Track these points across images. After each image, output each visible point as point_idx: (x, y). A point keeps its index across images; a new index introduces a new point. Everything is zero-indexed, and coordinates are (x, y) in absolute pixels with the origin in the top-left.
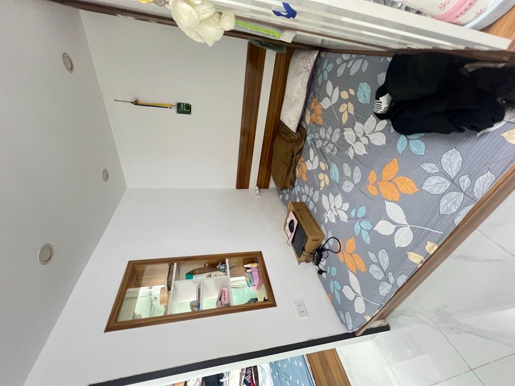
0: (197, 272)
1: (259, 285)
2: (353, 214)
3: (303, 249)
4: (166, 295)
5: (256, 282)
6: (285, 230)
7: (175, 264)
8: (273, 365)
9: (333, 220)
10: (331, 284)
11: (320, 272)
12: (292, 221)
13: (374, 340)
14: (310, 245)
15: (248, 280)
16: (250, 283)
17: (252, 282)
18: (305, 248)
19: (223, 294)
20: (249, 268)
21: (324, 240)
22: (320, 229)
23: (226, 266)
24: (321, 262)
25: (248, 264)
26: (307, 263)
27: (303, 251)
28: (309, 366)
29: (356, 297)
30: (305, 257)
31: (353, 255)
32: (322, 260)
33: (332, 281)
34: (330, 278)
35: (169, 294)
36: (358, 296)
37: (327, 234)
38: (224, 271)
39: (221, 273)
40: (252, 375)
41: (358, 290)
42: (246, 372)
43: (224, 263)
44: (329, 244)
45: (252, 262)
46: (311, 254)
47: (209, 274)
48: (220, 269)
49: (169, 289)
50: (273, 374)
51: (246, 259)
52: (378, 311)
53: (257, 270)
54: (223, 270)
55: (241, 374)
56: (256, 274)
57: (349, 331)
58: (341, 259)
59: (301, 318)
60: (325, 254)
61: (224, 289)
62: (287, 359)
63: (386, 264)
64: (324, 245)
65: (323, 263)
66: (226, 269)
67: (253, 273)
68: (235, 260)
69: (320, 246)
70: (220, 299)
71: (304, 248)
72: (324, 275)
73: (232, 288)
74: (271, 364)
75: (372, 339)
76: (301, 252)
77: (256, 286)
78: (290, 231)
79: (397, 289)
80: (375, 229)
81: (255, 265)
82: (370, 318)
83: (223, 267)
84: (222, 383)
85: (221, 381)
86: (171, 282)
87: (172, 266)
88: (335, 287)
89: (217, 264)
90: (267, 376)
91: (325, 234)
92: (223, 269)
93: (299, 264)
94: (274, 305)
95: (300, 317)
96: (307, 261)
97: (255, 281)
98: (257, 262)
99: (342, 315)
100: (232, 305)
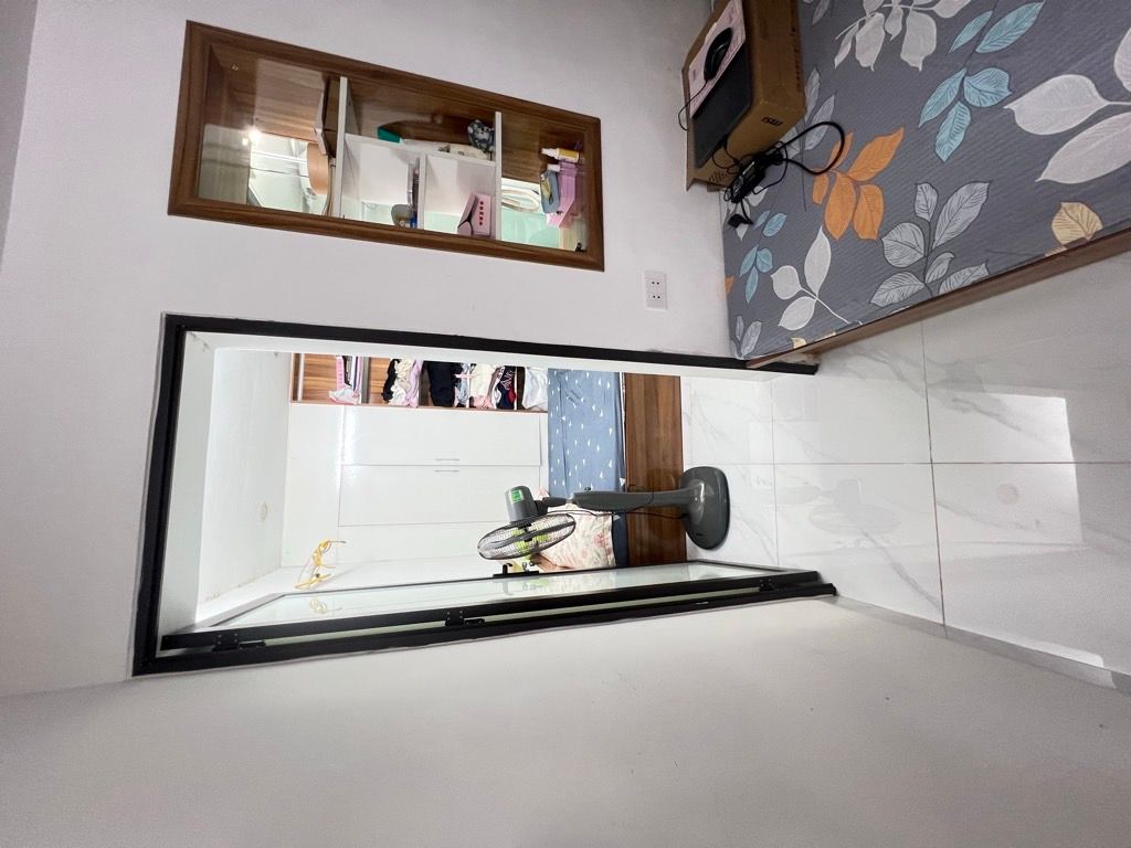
0: (411, 131)
1: (571, 213)
2: (965, 37)
3: (723, 143)
4: (323, 167)
5: (566, 203)
6: (685, 71)
7: (344, 81)
8: (555, 376)
9: (867, 58)
10: (751, 255)
11: (735, 221)
12: (726, 36)
13: (768, 382)
14: (746, 136)
15: (547, 194)
16: (550, 201)
17: (556, 201)
18: (730, 141)
19: (478, 210)
20: (554, 161)
21: (794, 129)
22: (800, 86)
23: (493, 134)
24: (751, 197)
25: (555, 148)
26: (710, 190)
27: (716, 149)
28: (623, 391)
29: (800, 294)
30: (715, 168)
31: (863, 188)
32: (758, 189)
33: (755, 249)
34: (758, 239)
35: (332, 166)
36: (807, 295)
37: (815, 111)
38: (487, 148)
39: (478, 152)
40: (513, 381)
41: (816, 282)
42: (504, 374)
43: (491, 124)
44: (803, 145)
45: (568, 146)
46: (737, 162)
47: (444, 145)
48: (475, 138)
49: (331, 153)
50: (550, 389)
51: (553, 132)
52: (834, 334)
53: (575, 172)
54: (484, 145)
55: (494, 376)
56: (569, 181)
57: (740, 355)
58: (817, 197)
59: (650, 309)
60: (774, 172)
61: (482, 198)
62: (585, 372)
63: (952, 229)
64: (784, 145)
65: (755, 199)
66: (493, 143)
67: (564, 178)
68: (521, 123)
69: (773, 147)
70: (469, 219)
71: (726, 137)
72: (742, 230)
73: (503, 204)
74: (551, 371)
75: (764, 380)
76: (710, 150)
77: (563, 215)
78: (705, 74)
79: (930, 297)
80: (1012, 106)
81: (573, 157)
82: (805, 343)
83: (485, 136)
84: (459, 380)
85: (458, 376)
86: (336, 131)
87: (333, 82)
88: (755, 264)
89: (470, 122)
90: (540, 391)
91: (810, 108)
92: (484, 141)
93: (688, 189)
94: (597, 264)
95: (649, 306)
96: (712, 185)
97: (563, 199)
98: (581, 151)
99: (740, 325)
100: (498, 238)
